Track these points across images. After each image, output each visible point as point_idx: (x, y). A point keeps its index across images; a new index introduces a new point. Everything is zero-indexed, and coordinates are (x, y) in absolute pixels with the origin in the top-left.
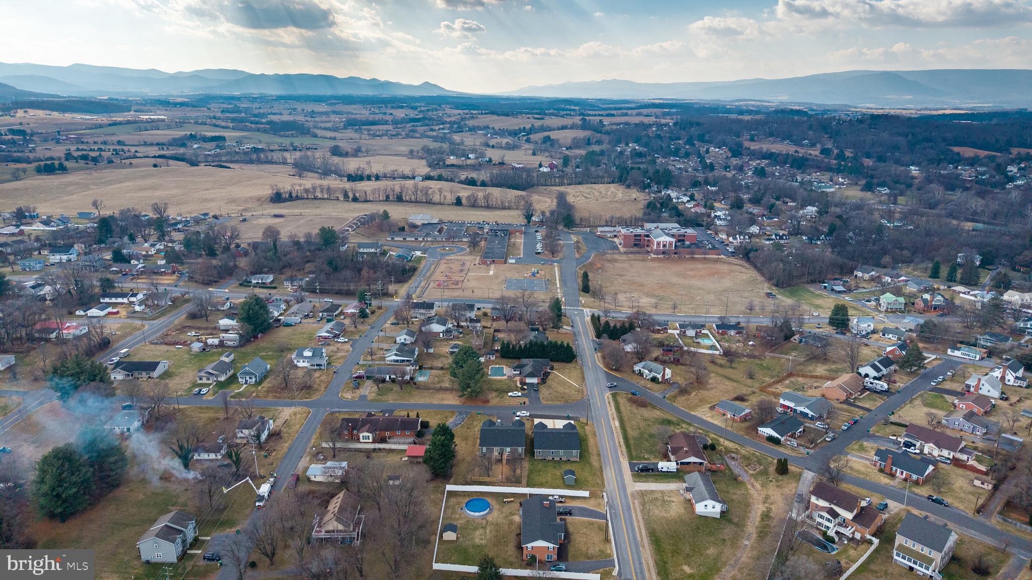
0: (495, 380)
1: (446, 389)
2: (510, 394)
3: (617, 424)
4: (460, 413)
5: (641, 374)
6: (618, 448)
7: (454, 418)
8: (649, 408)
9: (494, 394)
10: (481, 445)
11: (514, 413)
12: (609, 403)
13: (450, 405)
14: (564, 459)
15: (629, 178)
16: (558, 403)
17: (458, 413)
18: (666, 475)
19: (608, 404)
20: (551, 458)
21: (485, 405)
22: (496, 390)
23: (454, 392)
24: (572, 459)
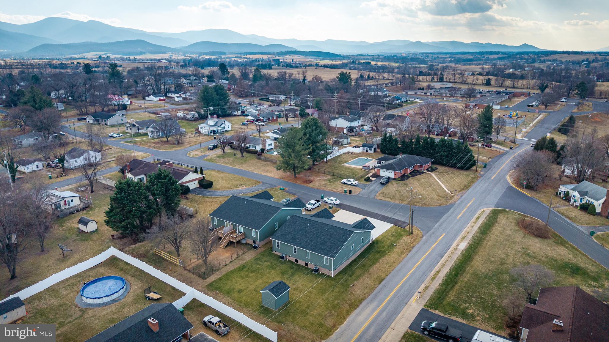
2: (344, 180)
3: (463, 246)
5: (567, 197)
6: (429, 279)
8: (550, 241)
9: (327, 178)
11: (322, 198)
12: (478, 218)
14: (311, 266)
17: (261, 184)
19: (474, 219)
20: (292, 259)
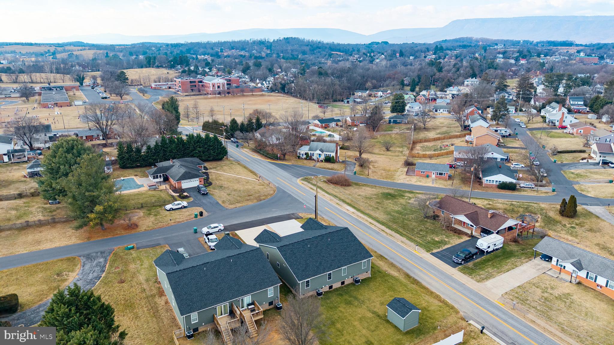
0: (130, 195)
1: (40, 224)
2: (168, 207)
3: (350, 209)
4: (89, 257)
5: (309, 157)
7: (78, 270)
8: (354, 186)
9: (141, 213)
10: (185, 309)
11: (196, 232)
13: (60, 248)
14: (348, 281)
15: (156, 61)
16: (250, 203)
17: (83, 259)
18: (497, 257)
20: (326, 289)
21: (133, 232)
22: (142, 207)
23: (59, 225)
24: (361, 277)
